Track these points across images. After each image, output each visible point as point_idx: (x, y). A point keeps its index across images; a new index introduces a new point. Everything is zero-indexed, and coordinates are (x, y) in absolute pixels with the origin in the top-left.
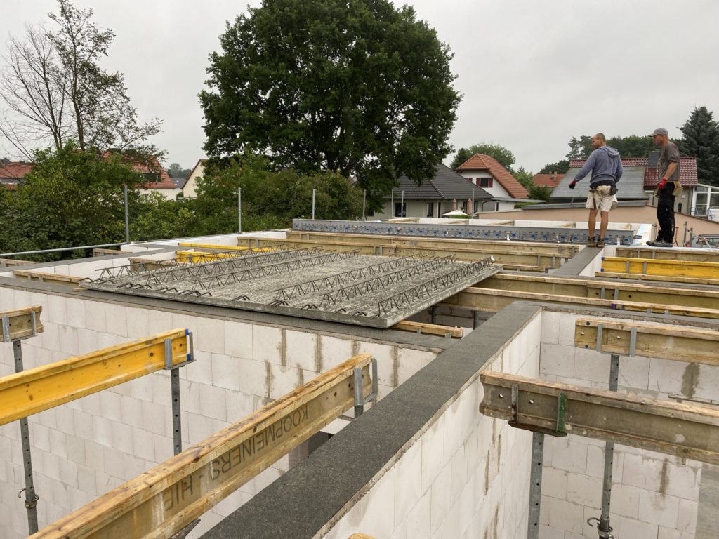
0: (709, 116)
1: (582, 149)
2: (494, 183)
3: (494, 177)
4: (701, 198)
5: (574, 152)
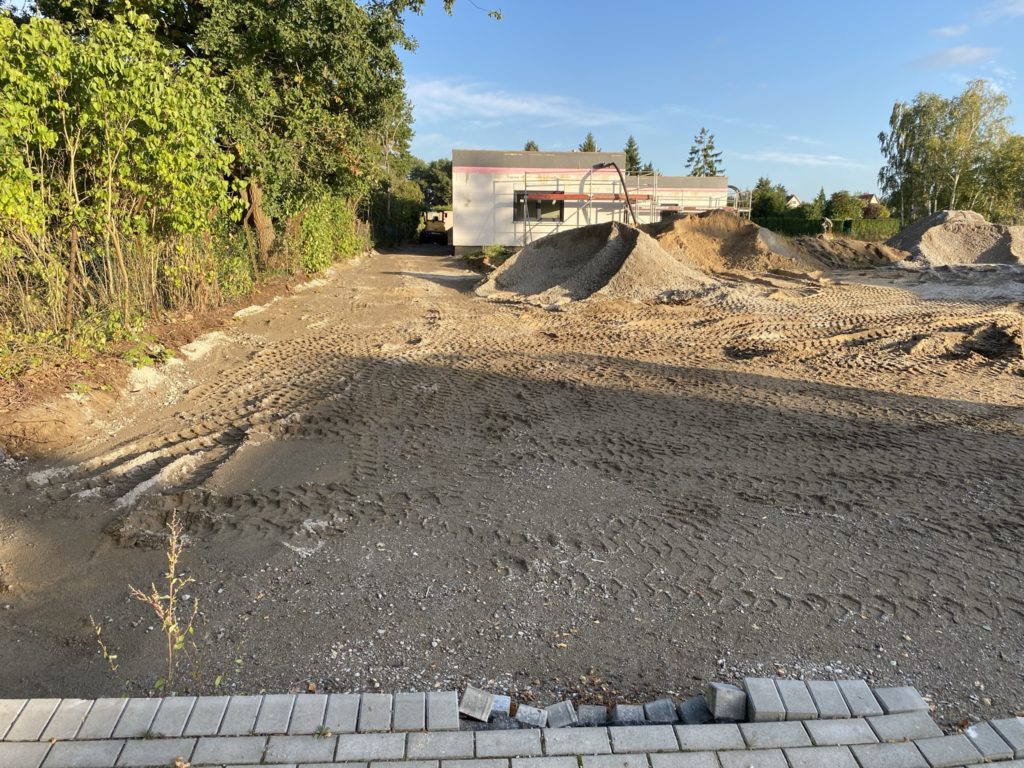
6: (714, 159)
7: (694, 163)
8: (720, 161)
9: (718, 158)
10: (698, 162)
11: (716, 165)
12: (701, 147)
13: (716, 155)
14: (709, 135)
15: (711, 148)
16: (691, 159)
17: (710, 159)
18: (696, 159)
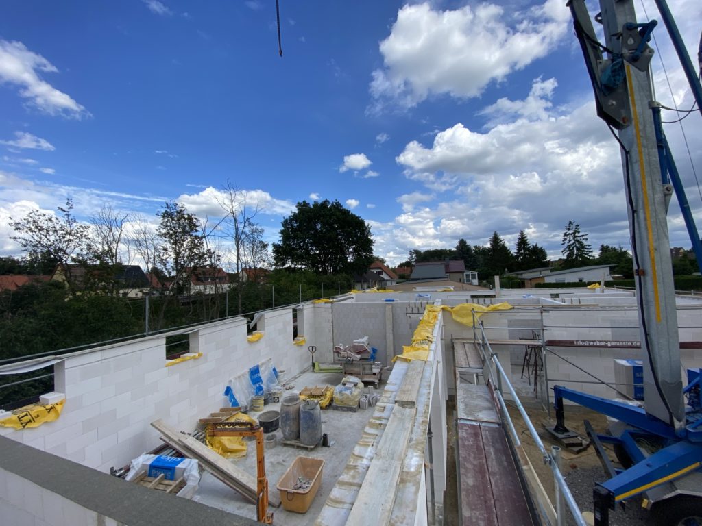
0: (465, 242)
1: (414, 255)
2: (384, 273)
3: (383, 271)
4: (468, 276)
5: (412, 257)
6: (581, 238)
7: (567, 241)
8: (587, 239)
9: (584, 237)
10: (570, 241)
11: (584, 242)
12: (571, 232)
13: (583, 236)
14: (575, 224)
15: (579, 232)
16: (565, 240)
17: (579, 238)
18: (568, 239)
